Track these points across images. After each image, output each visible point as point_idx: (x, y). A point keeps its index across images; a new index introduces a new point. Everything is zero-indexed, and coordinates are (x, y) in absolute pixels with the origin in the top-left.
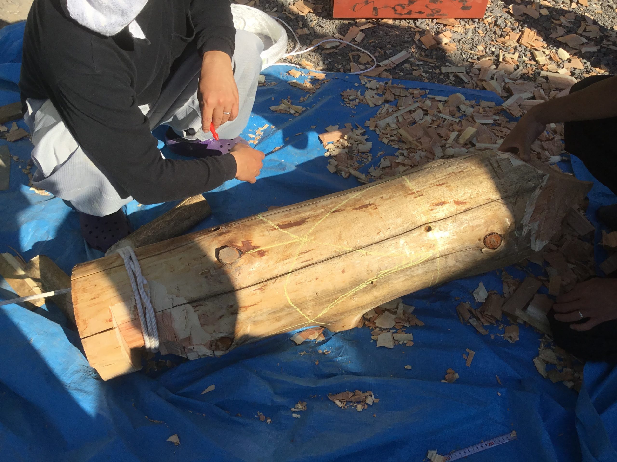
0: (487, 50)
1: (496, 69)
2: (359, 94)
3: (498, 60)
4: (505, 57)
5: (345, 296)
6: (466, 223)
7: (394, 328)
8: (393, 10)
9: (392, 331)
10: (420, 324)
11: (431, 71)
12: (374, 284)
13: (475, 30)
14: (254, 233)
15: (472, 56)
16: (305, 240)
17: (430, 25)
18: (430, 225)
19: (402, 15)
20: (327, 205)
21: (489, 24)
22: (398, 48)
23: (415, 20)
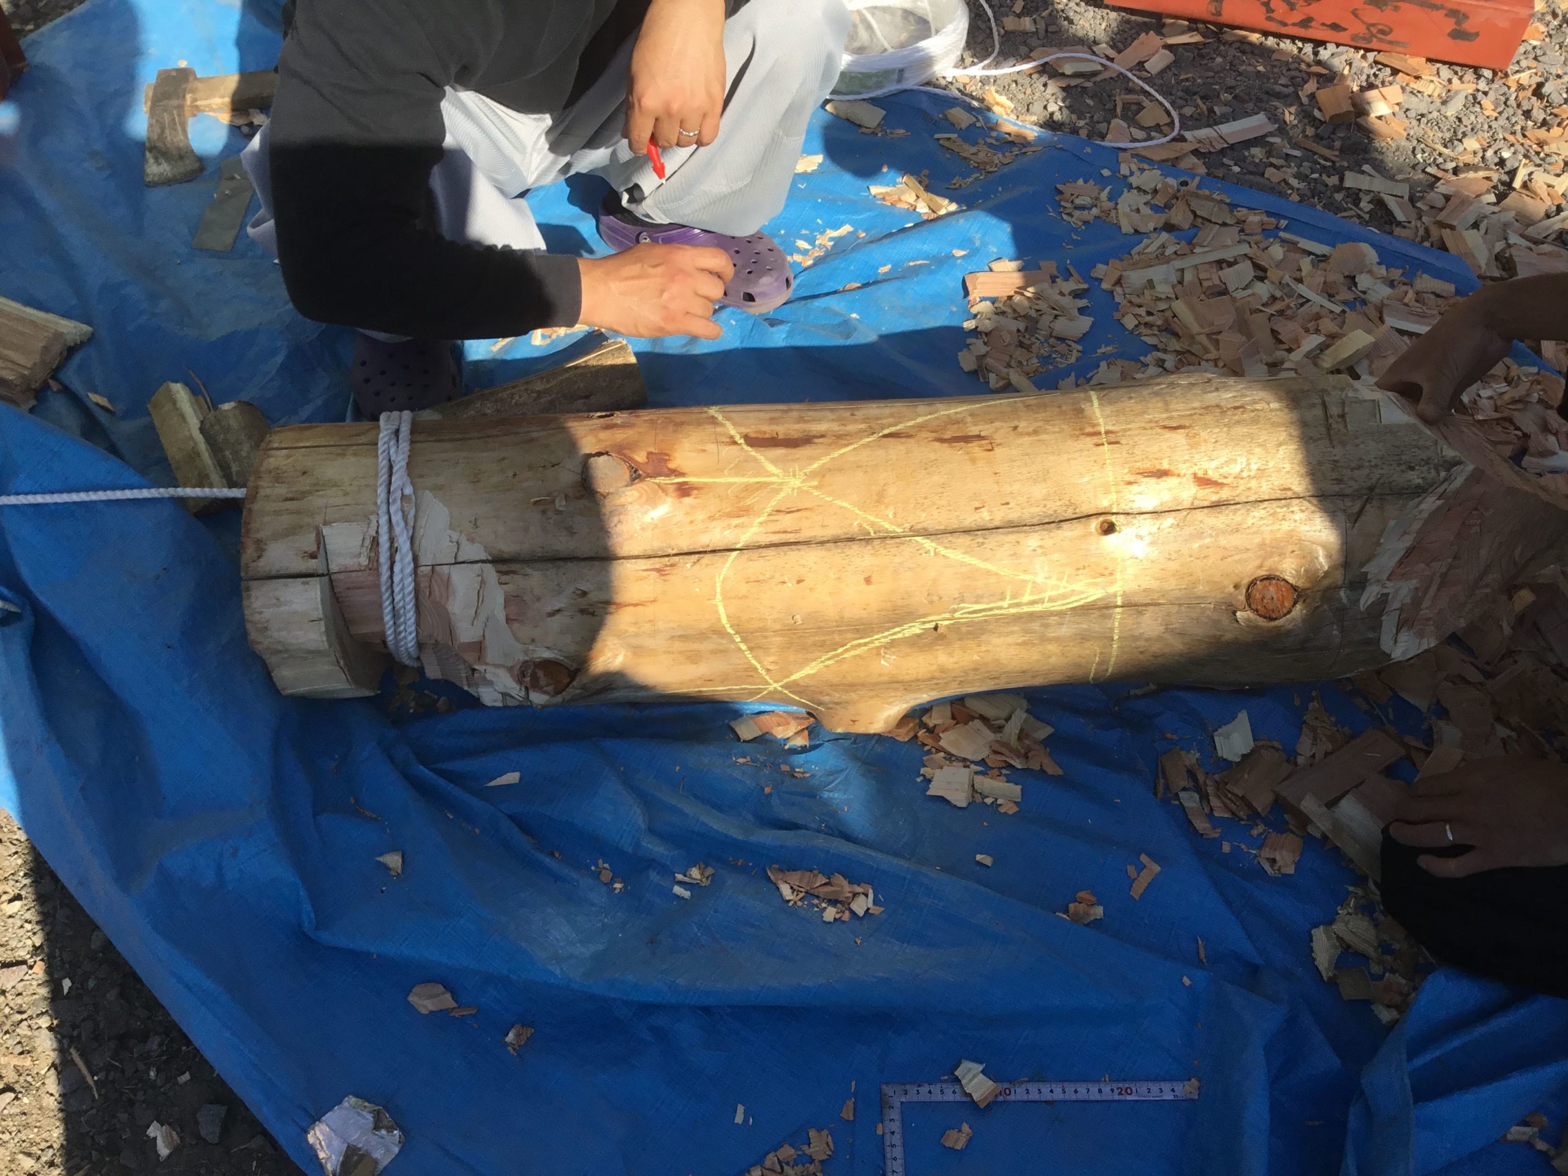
0: (1490, 153)
1: (1494, 204)
2: (1104, 195)
3: (1509, 185)
4: (1530, 180)
5: (865, 644)
6: (1211, 536)
7: (983, 762)
8: (1264, 9)
9: (974, 767)
10: (1052, 769)
11: (1314, 176)
12: (940, 630)
13: (1475, 98)
14: (684, 440)
15: (1440, 160)
16: (796, 482)
17: (1353, 65)
18: (1113, 518)
19: (1285, 25)
20: (878, 419)
21: (1521, 87)
22: (1250, 106)
23: (1319, 43)
